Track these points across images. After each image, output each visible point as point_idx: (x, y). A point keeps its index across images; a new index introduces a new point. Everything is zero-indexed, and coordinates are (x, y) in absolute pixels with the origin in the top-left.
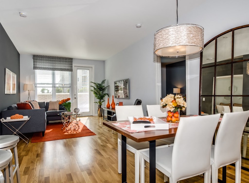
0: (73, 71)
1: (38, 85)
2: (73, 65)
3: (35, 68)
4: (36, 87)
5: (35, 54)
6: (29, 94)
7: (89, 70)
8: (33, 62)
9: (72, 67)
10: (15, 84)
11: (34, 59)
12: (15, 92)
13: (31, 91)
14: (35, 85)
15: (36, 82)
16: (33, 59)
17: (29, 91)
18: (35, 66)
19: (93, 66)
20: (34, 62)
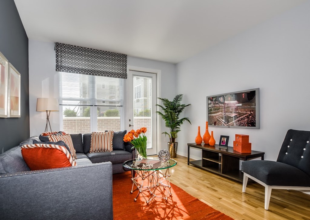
0: (127, 78)
1: (64, 102)
2: (129, 67)
3: (59, 68)
4: (60, 105)
5: (59, 41)
6: (48, 119)
7: (151, 77)
8: (55, 56)
9: (126, 70)
10: (17, 98)
11: (57, 51)
12: (18, 113)
13: (51, 112)
14: (59, 100)
15: (60, 96)
16: (55, 51)
17: (48, 112)
18: (60, 64)
19: (159, 72)
20: (57, 56)
